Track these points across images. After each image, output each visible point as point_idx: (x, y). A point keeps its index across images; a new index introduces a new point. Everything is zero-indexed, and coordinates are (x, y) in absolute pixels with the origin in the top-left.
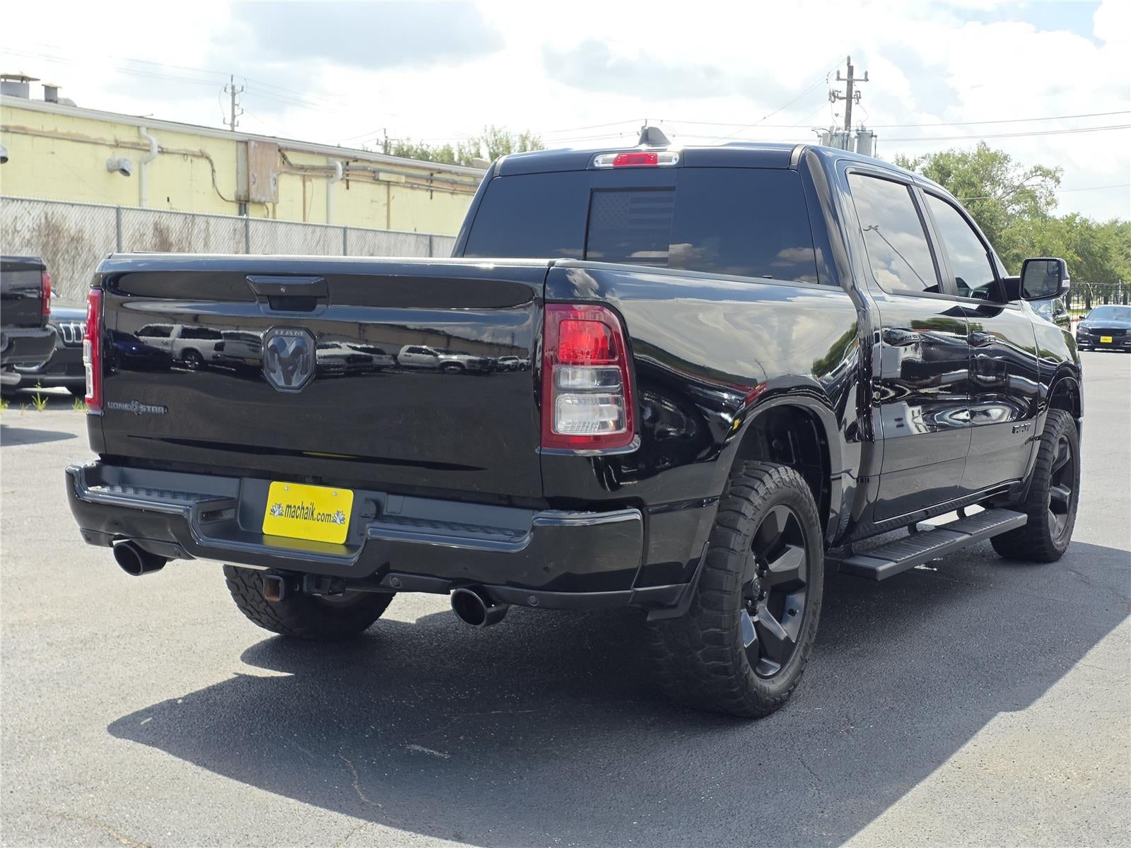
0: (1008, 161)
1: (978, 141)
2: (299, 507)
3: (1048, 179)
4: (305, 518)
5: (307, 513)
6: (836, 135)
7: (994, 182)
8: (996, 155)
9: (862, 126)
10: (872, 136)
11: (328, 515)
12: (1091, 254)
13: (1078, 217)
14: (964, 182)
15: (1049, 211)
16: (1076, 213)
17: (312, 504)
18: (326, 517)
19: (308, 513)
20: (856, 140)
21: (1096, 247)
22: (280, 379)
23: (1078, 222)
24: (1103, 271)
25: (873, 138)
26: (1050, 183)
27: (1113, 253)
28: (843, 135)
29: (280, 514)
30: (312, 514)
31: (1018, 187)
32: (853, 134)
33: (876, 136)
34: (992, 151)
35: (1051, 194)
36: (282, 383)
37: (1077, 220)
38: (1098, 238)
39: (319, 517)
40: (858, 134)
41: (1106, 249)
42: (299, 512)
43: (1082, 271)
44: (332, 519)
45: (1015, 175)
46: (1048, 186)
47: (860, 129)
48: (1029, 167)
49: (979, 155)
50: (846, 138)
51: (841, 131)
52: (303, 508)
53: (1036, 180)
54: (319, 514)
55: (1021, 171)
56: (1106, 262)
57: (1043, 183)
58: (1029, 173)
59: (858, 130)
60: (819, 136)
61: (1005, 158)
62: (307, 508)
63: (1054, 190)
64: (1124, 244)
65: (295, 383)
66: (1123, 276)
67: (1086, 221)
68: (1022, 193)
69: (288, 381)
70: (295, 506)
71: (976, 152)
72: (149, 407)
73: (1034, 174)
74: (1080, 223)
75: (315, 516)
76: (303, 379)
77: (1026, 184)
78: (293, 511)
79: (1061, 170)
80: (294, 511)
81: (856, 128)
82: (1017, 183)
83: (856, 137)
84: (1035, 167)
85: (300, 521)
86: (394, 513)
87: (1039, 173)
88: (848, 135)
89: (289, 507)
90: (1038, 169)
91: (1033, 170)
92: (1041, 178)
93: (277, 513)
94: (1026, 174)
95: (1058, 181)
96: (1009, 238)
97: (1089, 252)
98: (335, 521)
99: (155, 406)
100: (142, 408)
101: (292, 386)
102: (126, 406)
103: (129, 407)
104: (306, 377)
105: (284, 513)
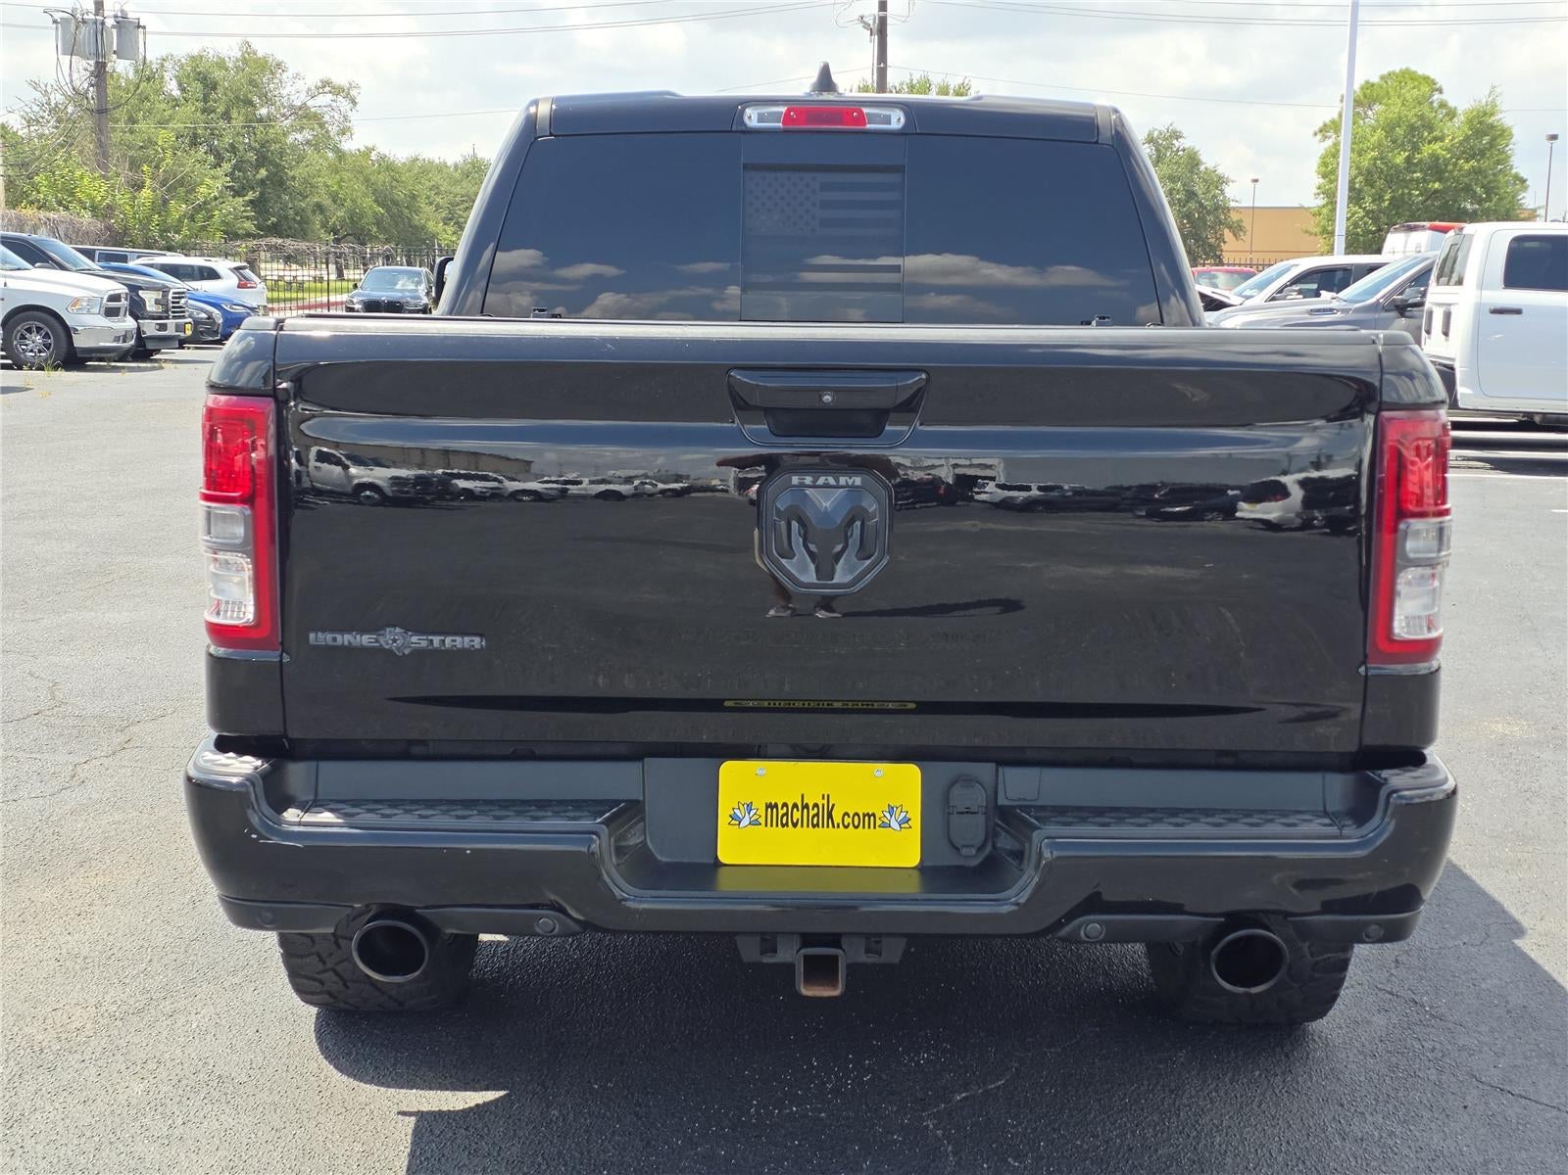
0: (283, 71)
1: (239, 40)
3: (340, 98)
4: (814, 826)
6: (84, 22)
7: (267, 100)
8: (265, 59)
9: (122, 11)
10: (139, 27)
12: (396, 203)
13: (374, 153)
14: (237, 97)
15: (343, 143)
16: (370, 146)
19: (822, 816)
20: (114, 31)
21: (400, 195)
22: (804, 569)
23: (374, 158)
24: (411, 227)
25: (140, 30)
26: (344, 104)
27: (422, 204)
28: (95, 22)
29: (756, 823)
30: (830, 816)
31: (300, 108)
32: (110, 22)
33: (144, 27)
34: (260, 54)
35: (346, 118)
36: (810, 576)
37: (373, 156)
38: (403, 182)
40: (118, 22)
41: (414, 197)
42: (797, 815)
43: (384, 228)
44: (878, 822)
45: (293, 90)
46: (342, 109)
47: (119, 14)
48: (313, 80)
49: (245, 61)
50: (100, 27)
51: (92, 17)
52: (806, 806)
53: (325, 99)
55: (300, 85)
56: (414, 215)
57: (334, 104)
58: (313, 88)
59: (116, 17)
60: (55, 22)
61: (279, 65)
63: (350, 114)
64: (431, 190)
65: (841, 575)
66: (438, 234)
67: (383, 158)
68: (306, 116)
69: (825, 572)
71: (239, 55)
72: (436, 639)
73: (321, 91)
74: (378, 161)
76: (861, 570)
77: (310, 103)
78: (780, 814)
79: (357, 87)
80: (786, 814)
81: (112, 13)
82: (298, 103)
83: (113, 27)
84: (321, 81)
85: (805, 833)
86: (1025, 800)
87: (327, 89)
88: (103, 23)
89: (771, 806)
90: (326, 83)
91: (320, 84)
92: (330, 96)
93: (746, 821)
94: (309, 89)
95: (354, 102)
96: (306, 181)
97: (392, 201)
98: (886, 825)
99: (463, 634)
100: (418, 641)
101: (834, 581)
102: (366, 640)
103: (377, 641)
104: (868, 562)
105: (762, 820)
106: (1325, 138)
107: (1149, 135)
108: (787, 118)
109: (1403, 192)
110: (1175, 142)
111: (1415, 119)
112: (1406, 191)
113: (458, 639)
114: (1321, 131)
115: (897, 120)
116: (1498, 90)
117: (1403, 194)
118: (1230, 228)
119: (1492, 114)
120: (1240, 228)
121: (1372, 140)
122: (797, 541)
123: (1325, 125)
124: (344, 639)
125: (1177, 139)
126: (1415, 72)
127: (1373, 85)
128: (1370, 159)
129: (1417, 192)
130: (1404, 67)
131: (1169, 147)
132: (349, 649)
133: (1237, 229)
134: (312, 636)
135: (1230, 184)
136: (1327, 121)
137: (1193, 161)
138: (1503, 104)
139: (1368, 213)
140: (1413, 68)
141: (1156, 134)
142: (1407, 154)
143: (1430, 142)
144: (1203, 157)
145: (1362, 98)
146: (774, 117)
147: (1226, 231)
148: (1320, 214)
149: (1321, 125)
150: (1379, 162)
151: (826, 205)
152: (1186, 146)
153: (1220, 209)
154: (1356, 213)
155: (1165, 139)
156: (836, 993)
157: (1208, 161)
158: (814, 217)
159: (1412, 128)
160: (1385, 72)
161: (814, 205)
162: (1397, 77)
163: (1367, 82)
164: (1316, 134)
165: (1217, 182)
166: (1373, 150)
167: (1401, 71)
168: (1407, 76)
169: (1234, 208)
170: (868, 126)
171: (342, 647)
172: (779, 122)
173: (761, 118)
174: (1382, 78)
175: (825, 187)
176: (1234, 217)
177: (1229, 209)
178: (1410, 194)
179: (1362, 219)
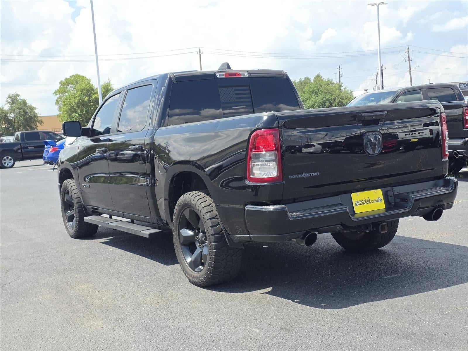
2: (364, 200)
5: (368, 201)
11: (375, 200)
17: (368, 198)
18: (375, 201)
22: (371, 151)
29: (359, 205)
30: (370, 201)
39: (372, 202)
42: (365, 202)
44: (377, 201)
52: (366, 200)
54: (372, 200)
62: (367, 200)
65: (376, 152)
70: (362, 200)
72: (311, 174)
75: (371, 202)
76: (379, 150)
78: (363, 202)
85: (367, 205)
86: (398, 193)
89: (360, 201)
93: (357, 204)
98: (379, 201)
99: (316, 172)
100: (308, 175)
101: (375, 153)
102: (300, 176)
103: (301, 176)
104: (380, 148)
105: (360, 204)
106: (56, 95)
107: (9, 96)
108: (226, 75)
109: (89, 108)
110: (18, 97)
111: (88, 88)
112: (90, 108)
113: (315, 173)
114: (55, 93)
115: (247, 75)
116: (110, 79)
117: (89, 109)
118: (39, 122)
119: (109, 86)
120: (42, 122)
121: (77, 94)
122: (369, 146)
123: (56, 91)
124: (296, 176)
125: (18, 96)
126: (80, 75)
127: (68, 79)
128: (78, 100)
129: (93, 108)
130: (76, 74)
131: (16, 99)
132: (297, 179)
133: (41, 122)
134: (290, 177)
135: (36, 109)
136: (56, 90)
137: (24, 103)
138: (112, 83)
139: (80, 115)
140: (79, 74)
141: (11, 95)
142: (88, 98)
143: (94, 94)
144: (27, 102)
145: (66, 83)
146: (223, 75)
147: (37, 123)
148: (65, 117)
149: (54, 91)
150: (80, 100)
151: (236, 94)
152: (22, 98)
153: (35, 116)
154: (76, 115)
155: (14, 97)
156: (386, 232)
157: (29, 103)
158: (234, 97)
159: (88, 90)
160: (71, 75)
161: (234, 94)
162: (75, 77)
163: (66, 78)
164: (53, 94)
165: (32, 109)
166: (78, 97)
167: (75, 74)
168: (78, 76)
169: (39, 117)
170: (242, 76)
171: (295, 178)
172: (224, 76)
173: (220, 75)
174: (70, 77)
175: (235, 90)
176: (40, 119)
177: (38, 117)
178: (91, 109)
179: (78, 117)
